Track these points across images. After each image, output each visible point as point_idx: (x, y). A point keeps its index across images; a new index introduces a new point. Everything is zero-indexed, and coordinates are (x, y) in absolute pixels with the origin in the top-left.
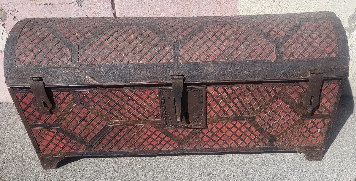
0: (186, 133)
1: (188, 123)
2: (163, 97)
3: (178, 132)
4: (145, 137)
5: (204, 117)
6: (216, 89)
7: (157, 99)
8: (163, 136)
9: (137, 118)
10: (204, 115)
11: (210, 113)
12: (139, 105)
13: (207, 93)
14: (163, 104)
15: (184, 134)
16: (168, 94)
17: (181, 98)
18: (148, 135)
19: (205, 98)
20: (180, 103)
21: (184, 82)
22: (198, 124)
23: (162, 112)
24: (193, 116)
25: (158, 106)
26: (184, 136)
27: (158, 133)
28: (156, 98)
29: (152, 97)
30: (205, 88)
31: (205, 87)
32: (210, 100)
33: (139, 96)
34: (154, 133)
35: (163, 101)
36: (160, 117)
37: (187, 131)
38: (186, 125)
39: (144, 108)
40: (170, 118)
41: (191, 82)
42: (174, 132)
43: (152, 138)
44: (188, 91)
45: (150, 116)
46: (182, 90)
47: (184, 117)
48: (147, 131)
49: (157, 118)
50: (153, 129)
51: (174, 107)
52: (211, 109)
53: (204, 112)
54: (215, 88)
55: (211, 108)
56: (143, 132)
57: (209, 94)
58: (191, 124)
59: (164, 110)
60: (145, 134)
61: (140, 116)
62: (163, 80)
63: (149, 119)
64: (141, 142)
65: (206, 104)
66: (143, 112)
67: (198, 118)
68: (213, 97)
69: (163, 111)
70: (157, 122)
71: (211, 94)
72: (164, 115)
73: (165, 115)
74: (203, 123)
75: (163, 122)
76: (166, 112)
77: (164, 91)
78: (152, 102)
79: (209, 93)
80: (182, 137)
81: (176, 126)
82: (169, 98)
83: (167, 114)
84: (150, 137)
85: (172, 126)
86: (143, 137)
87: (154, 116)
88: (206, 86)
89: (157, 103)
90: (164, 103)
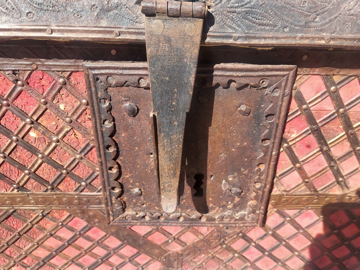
0: (190, 238)
1: (203, 209)
2: (110, 109)
3: (165, 233)
4: (52, 243)
5: (264, 192)
6: (334, 84)
7: (82, 118)
8: (113, 242)
9: (11, 184)
10: (266, 185)
11: (285, 179)
12: (10, 138)
13: (293, 102)
14: (107, 138)
15: (183, 238)
16: (128, 99)
17: (182, 117)
18: (61, 239)
19: (281, 122)
20: (178, 137)
21: (204, 36)
22: (238, 215)
23: (105, 169)
24: (224, 186)
25: (88, 145)
26: (182, 243)
27: (97, 234)
28: (79, 113)
29: (62, 107)
30: (290, 78)
31: (292, 73)
32: (298, 133)
33: (7, 99)
34: (82, 234)
35: (108, 125)
36: (97, 183)
37: (196, 233)
38: (195, 214)
39: (34, 151)
40: (136, 190)
41: (239, 42)
42: (150, 233)
43: (79, 248)
44: (218, 85)
45: (60, 179)
46: (192, 79)
47: (188, 190)
48: (56, 228)
49: (90, 186)
50: (76, 223)
51: (152, 151)
52: (294, 164)
53: (267, 176)
54: (328, 80)
55: (294, 160)
56: (42, 229)
57: (300, 106)
58: (210, 214)
59: (115, 159)
60: (51, 235)
61: (22, 179)
62: (104, 23)
63: (58, 189)
64: (43, 257)
65: (280, 146)
66: (33, 165)
67: (239, 194)
68: (311, 119)
69: (109, 165)
70: (88, 201)
71: (308, 109)
72: (112, 179)
73: (116, 179)
74: (254, 212)
75: (112, 203)
76: (119, 167)
77: (112, 81)
78: (62, 129)
79: (301, 100)
80: (175, 248)
81: (159, 217)
82: (134, 113)
83: (126, 175)
84: (69, 244)
85: (144, 217)
86: (47, 243)
87: (78, 179)
88: (297, 71)
89: (85, 133)
90: (113, 133)
